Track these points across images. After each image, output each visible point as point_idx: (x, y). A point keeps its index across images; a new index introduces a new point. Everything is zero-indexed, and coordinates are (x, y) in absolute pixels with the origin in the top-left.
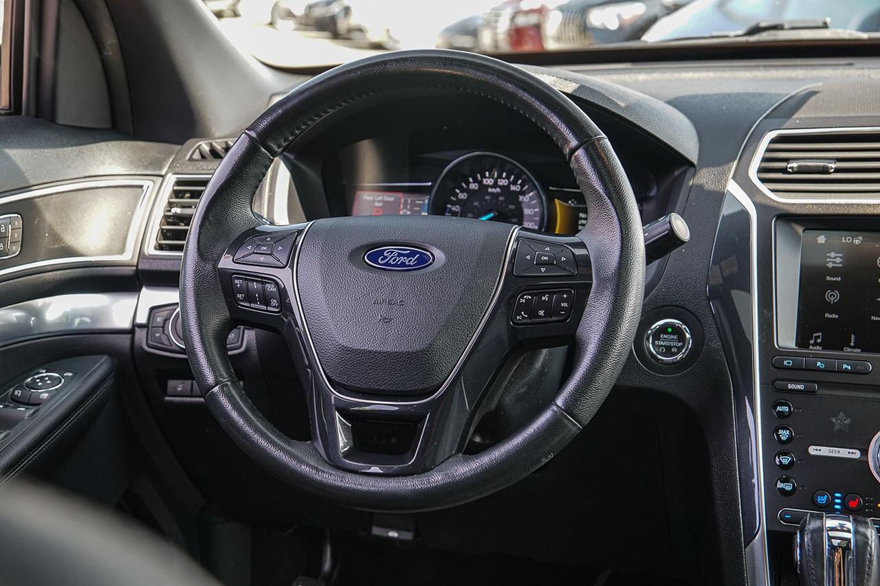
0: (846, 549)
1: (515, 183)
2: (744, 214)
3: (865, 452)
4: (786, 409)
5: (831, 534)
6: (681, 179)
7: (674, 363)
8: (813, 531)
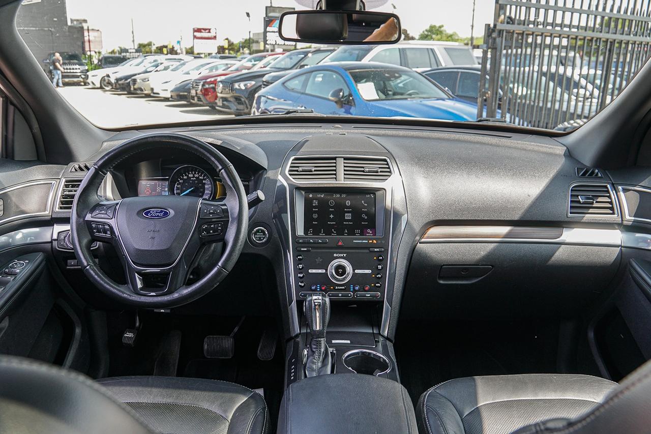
0: (319, 305)
1: (201, 176)
2: (285, 188)
3: (326, 270)
4: (301, 257)
5: (315, 301)
6: (262, 174)
7: (262, 243)
8: (309, 301)
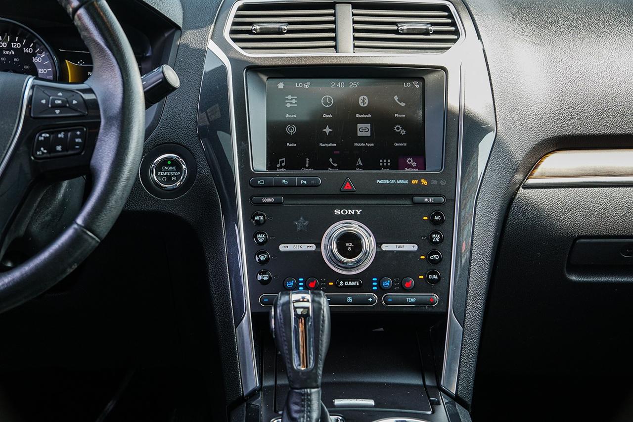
0: (306, 316)
1: (27, 46)
2: (223, 68)
4: (261, 218)
6: (170, 40)
7: (174, 189)
8: (283, 304)
